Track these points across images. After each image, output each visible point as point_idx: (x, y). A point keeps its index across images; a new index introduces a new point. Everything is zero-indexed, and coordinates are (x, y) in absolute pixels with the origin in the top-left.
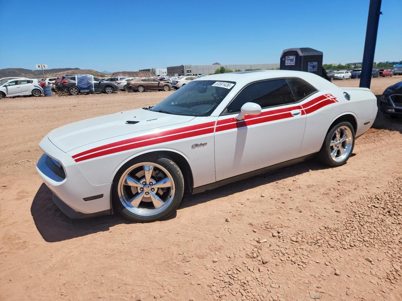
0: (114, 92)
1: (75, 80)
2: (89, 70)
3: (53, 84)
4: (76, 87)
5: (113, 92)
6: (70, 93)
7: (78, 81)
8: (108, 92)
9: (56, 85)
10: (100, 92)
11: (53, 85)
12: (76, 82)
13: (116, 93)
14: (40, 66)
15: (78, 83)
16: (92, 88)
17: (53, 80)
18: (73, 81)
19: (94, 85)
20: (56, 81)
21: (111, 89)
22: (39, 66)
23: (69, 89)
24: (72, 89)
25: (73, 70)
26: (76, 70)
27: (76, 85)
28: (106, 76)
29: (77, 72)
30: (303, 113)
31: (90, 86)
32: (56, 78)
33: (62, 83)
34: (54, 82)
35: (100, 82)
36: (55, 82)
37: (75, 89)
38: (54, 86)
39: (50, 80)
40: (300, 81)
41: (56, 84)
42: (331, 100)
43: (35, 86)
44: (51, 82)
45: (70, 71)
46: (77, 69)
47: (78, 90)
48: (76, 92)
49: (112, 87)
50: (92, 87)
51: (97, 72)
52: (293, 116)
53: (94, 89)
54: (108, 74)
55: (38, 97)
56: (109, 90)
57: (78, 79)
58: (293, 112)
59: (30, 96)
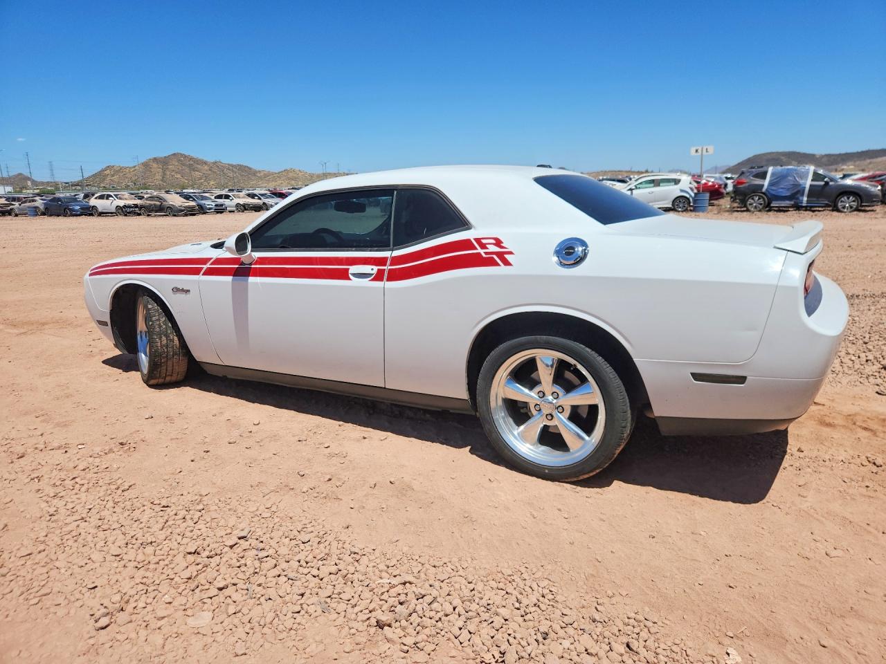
0: (863, 208)
1: (765, 179)
4: (762, 193)
5: (857, 207)
6: (745, 206)
7: (770, 181)
8: (844, 208)
10: (822, 207)
12: (766, 183)
13: (872, 211)
14: (700, 151)
15: (771, 184)
16: (801, 198)
18: (758, 182)
19: (809, 190)
21: (854, 201)
22: (697, 151)
23: (745, 198)
24: (753, 199)
27: (764, 190)
30: (379, 277)
31: (797, 192)
35: (827, 183)
37: (759, 199)
40: (434, 195)
42: (484, 255)
43: (682, 191)
47: (765, 202)
48: (761, 204)
49: (860, 196)
50: (803, 195)
52: (350, 279)
53: (805, 199)
55: (682, 211)
56: (848, 202)
57: (773, 175)
58: (354, 269)
59: (667, 210)
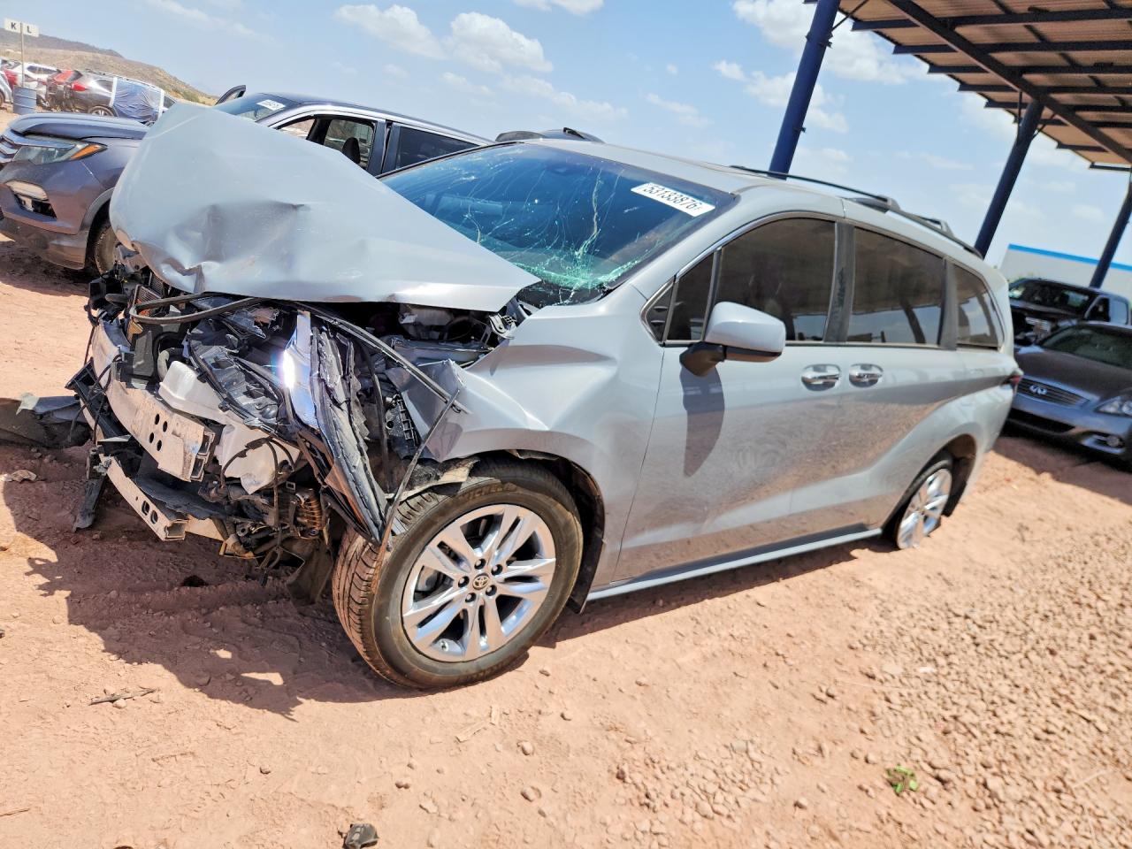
1: (111, 90)
2: (151, 68)
3: (42, 83)
4: (108, 108)
7: (117, 95)
9: (50, 89)
11: (38, 87)
12: (112, 95)
14: (18, 26)
15: (118, 99)
17: (40, 71)
18: (103, 91)
20: (53, 77)
22: (13, 26)
25: (99, 55)
26: (109, 57)
27: (111, 105)
28: (201, 99)
29: (112, 63)
31: (150, 116)
32: (54, 69)
33: (71, 89)
34: (44, 77)
36: (49, 80)
38: (40, 89)
39: (31, 69)
41: (51, 86)
44: (35, 76)
45: (88, 55)
46: (111, 53)
51: (175, 79)
54: (210, 94)
57: (119, 88)
